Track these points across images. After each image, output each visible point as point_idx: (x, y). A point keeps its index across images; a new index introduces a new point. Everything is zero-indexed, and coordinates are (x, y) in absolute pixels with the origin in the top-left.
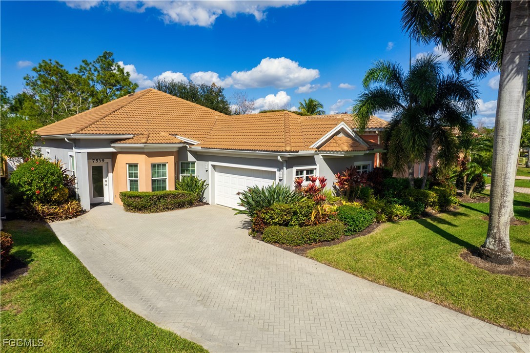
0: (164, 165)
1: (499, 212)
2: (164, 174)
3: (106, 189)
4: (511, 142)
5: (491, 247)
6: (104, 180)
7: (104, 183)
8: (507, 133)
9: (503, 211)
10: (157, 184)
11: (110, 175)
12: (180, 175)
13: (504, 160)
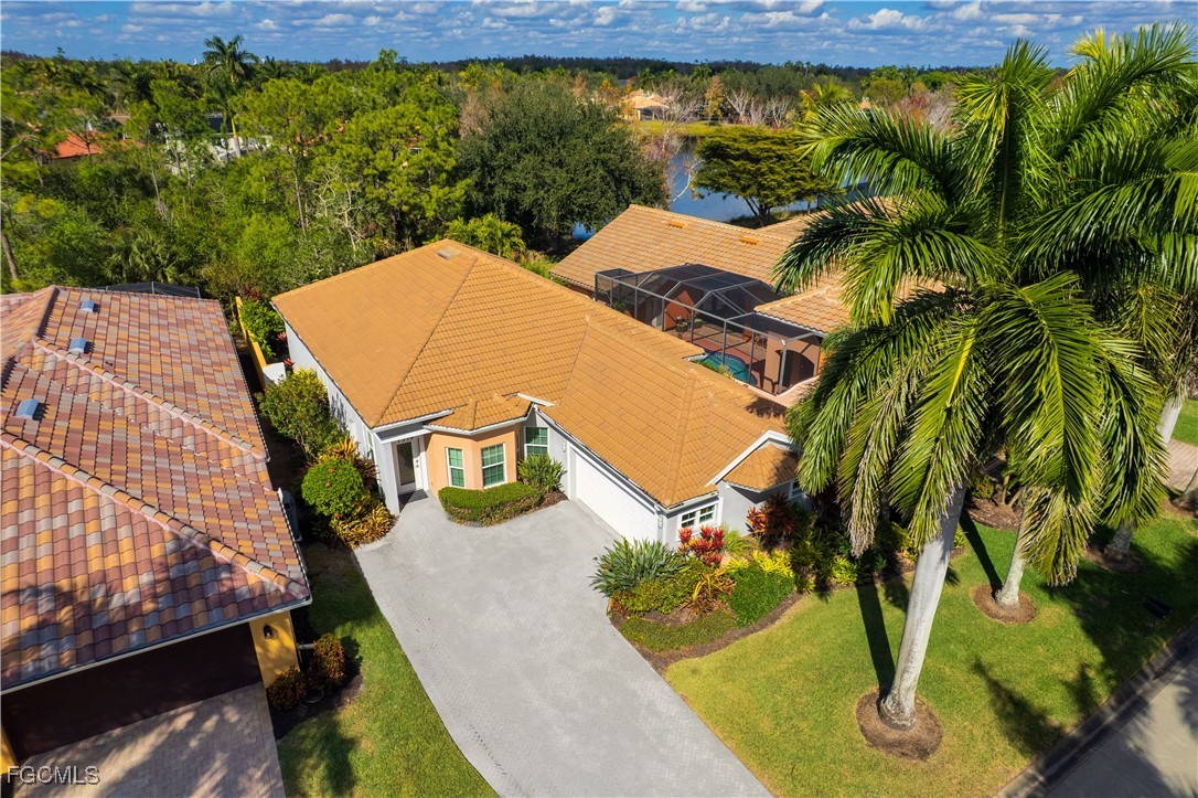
0: (501, 445)
1: (902, 676)
2: (500, 458)
3: (417, 471)
4: (923, 609)
5: (889, 707)
6: (414, 460)
7: (415, 464)
8: (920, 598)
9: (906, 675)
10: (489, 474)
11: (423, 454)
12: (526, 445)
13: (913, 625)
